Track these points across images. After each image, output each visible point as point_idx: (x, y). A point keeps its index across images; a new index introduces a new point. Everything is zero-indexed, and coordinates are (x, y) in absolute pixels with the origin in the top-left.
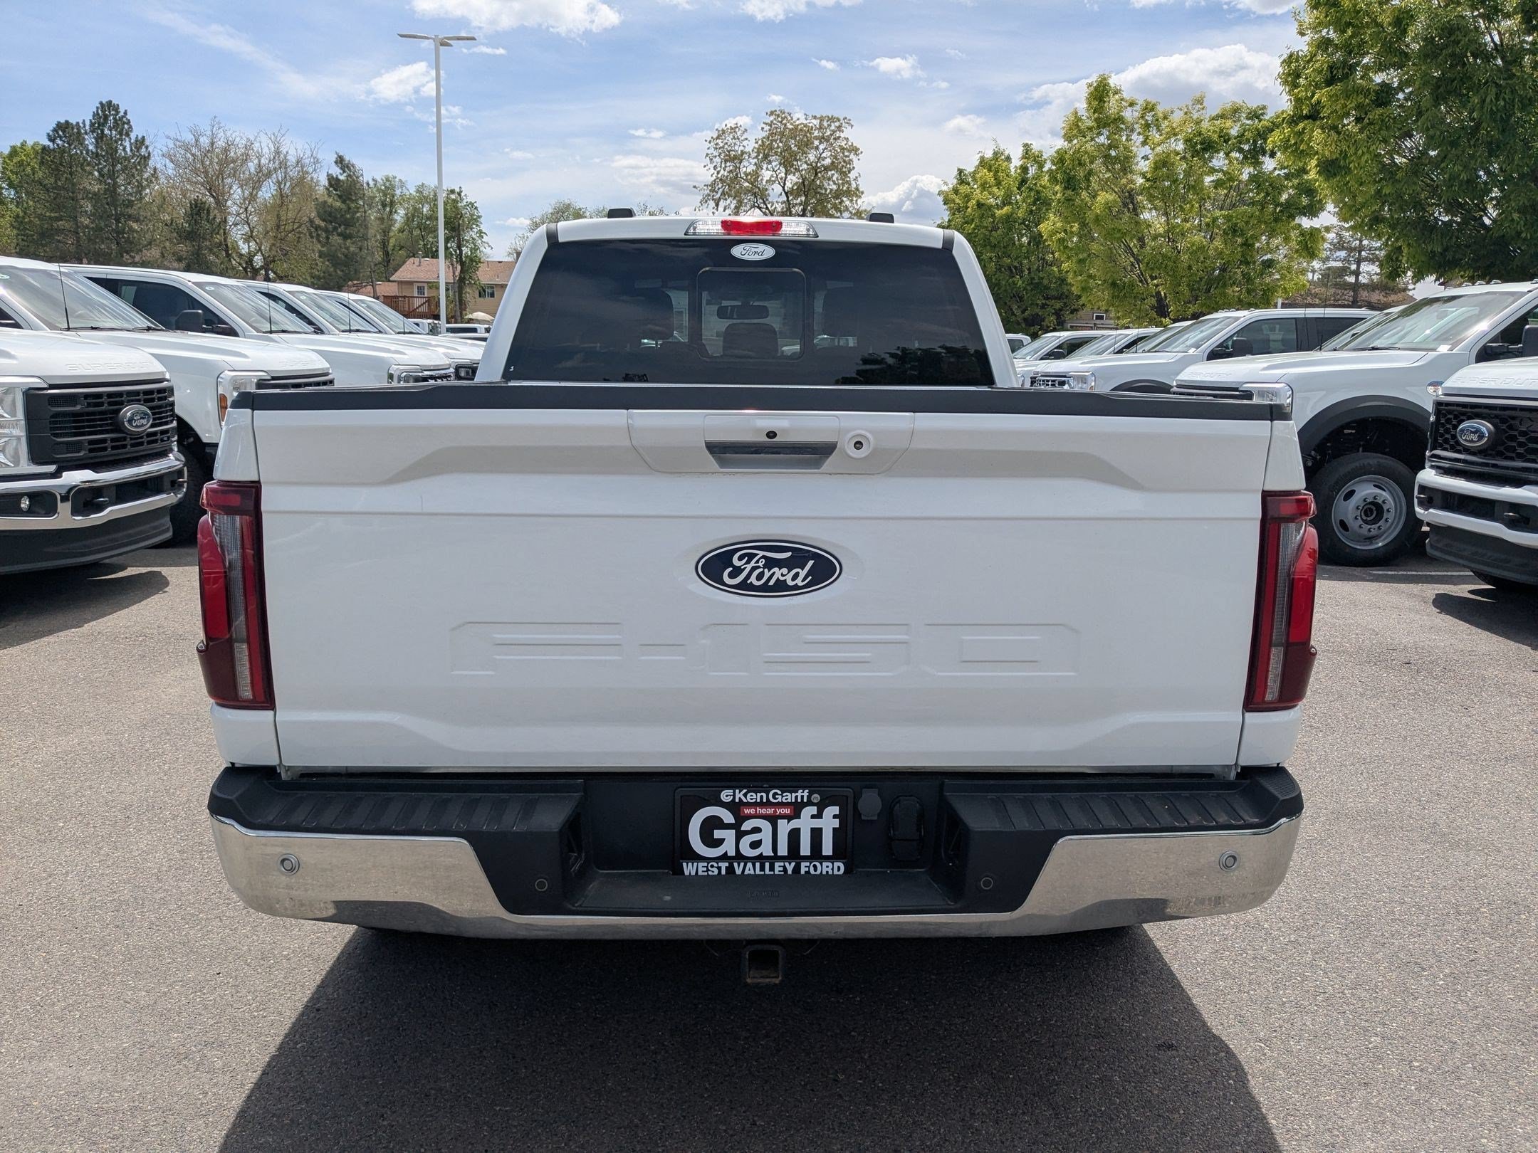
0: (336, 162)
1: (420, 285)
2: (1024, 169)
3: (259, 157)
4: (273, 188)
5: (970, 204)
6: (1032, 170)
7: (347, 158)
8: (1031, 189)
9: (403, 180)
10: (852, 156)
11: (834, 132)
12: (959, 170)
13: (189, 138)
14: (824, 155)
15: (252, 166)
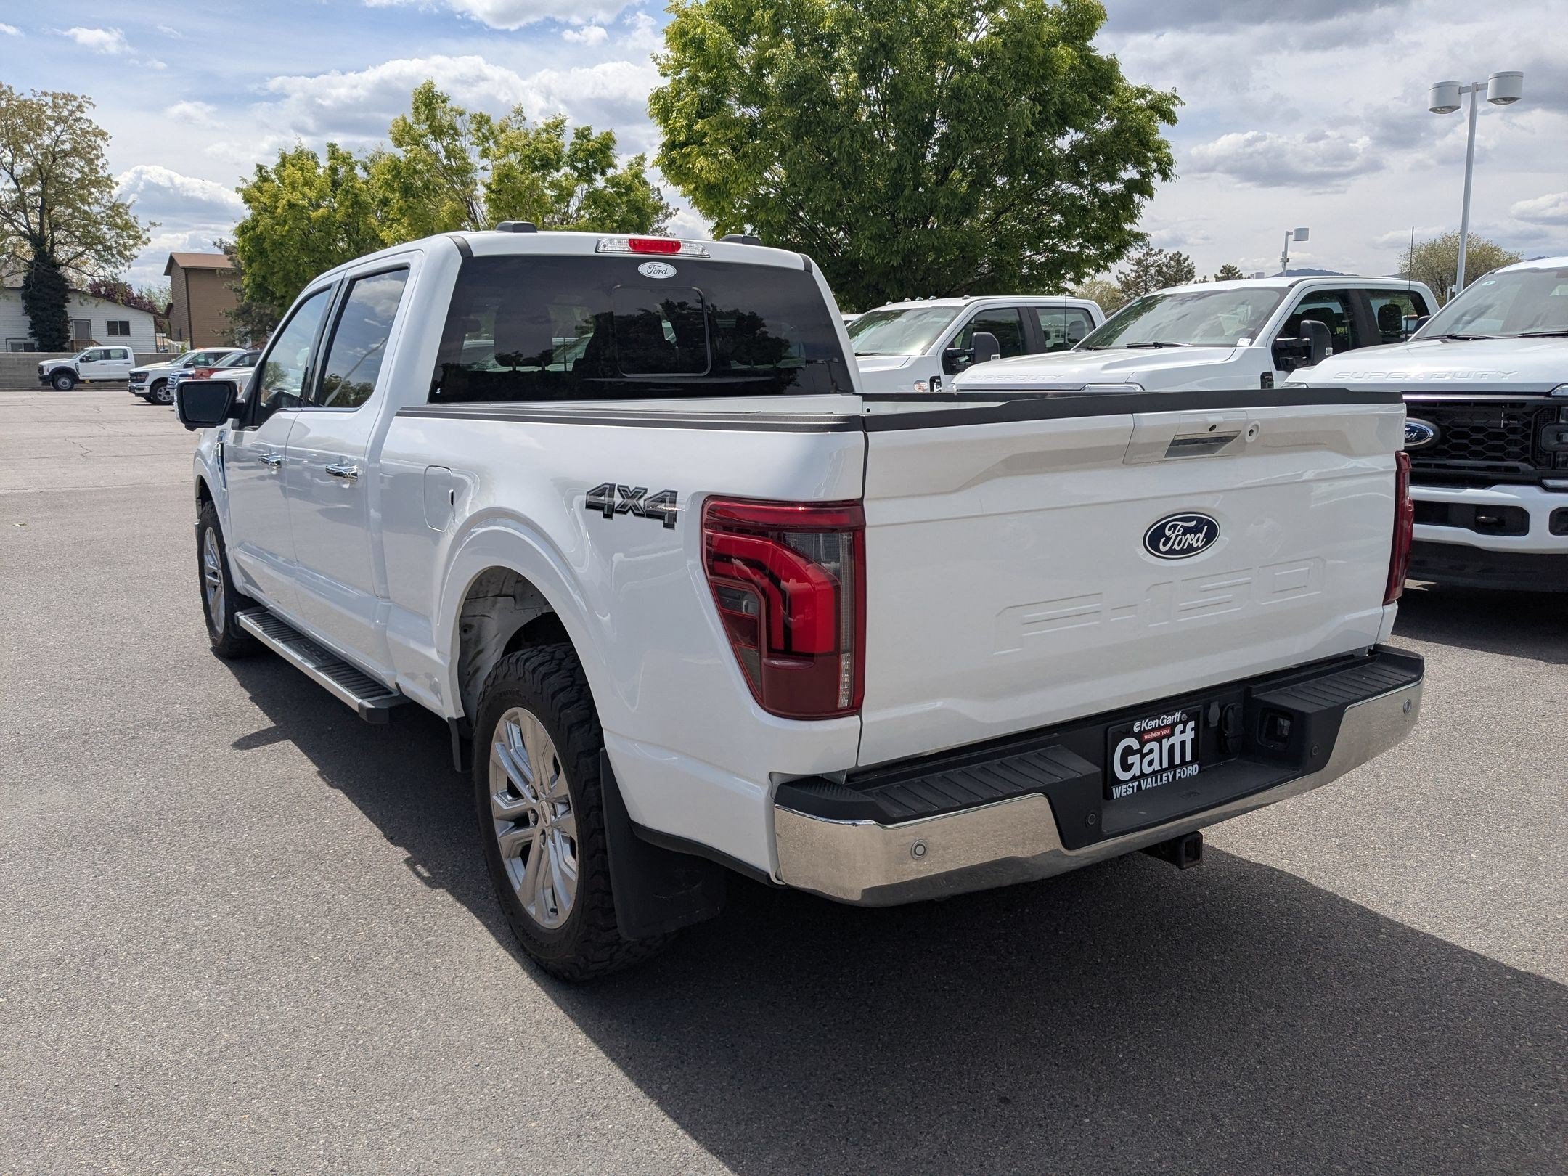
2: (334, 170)
5: (279, 204)
6: (342, 171)
8: (347, 192)
10: (99, 141)
11: (73, 112)
12: (258, 166)
14: (64, 138)
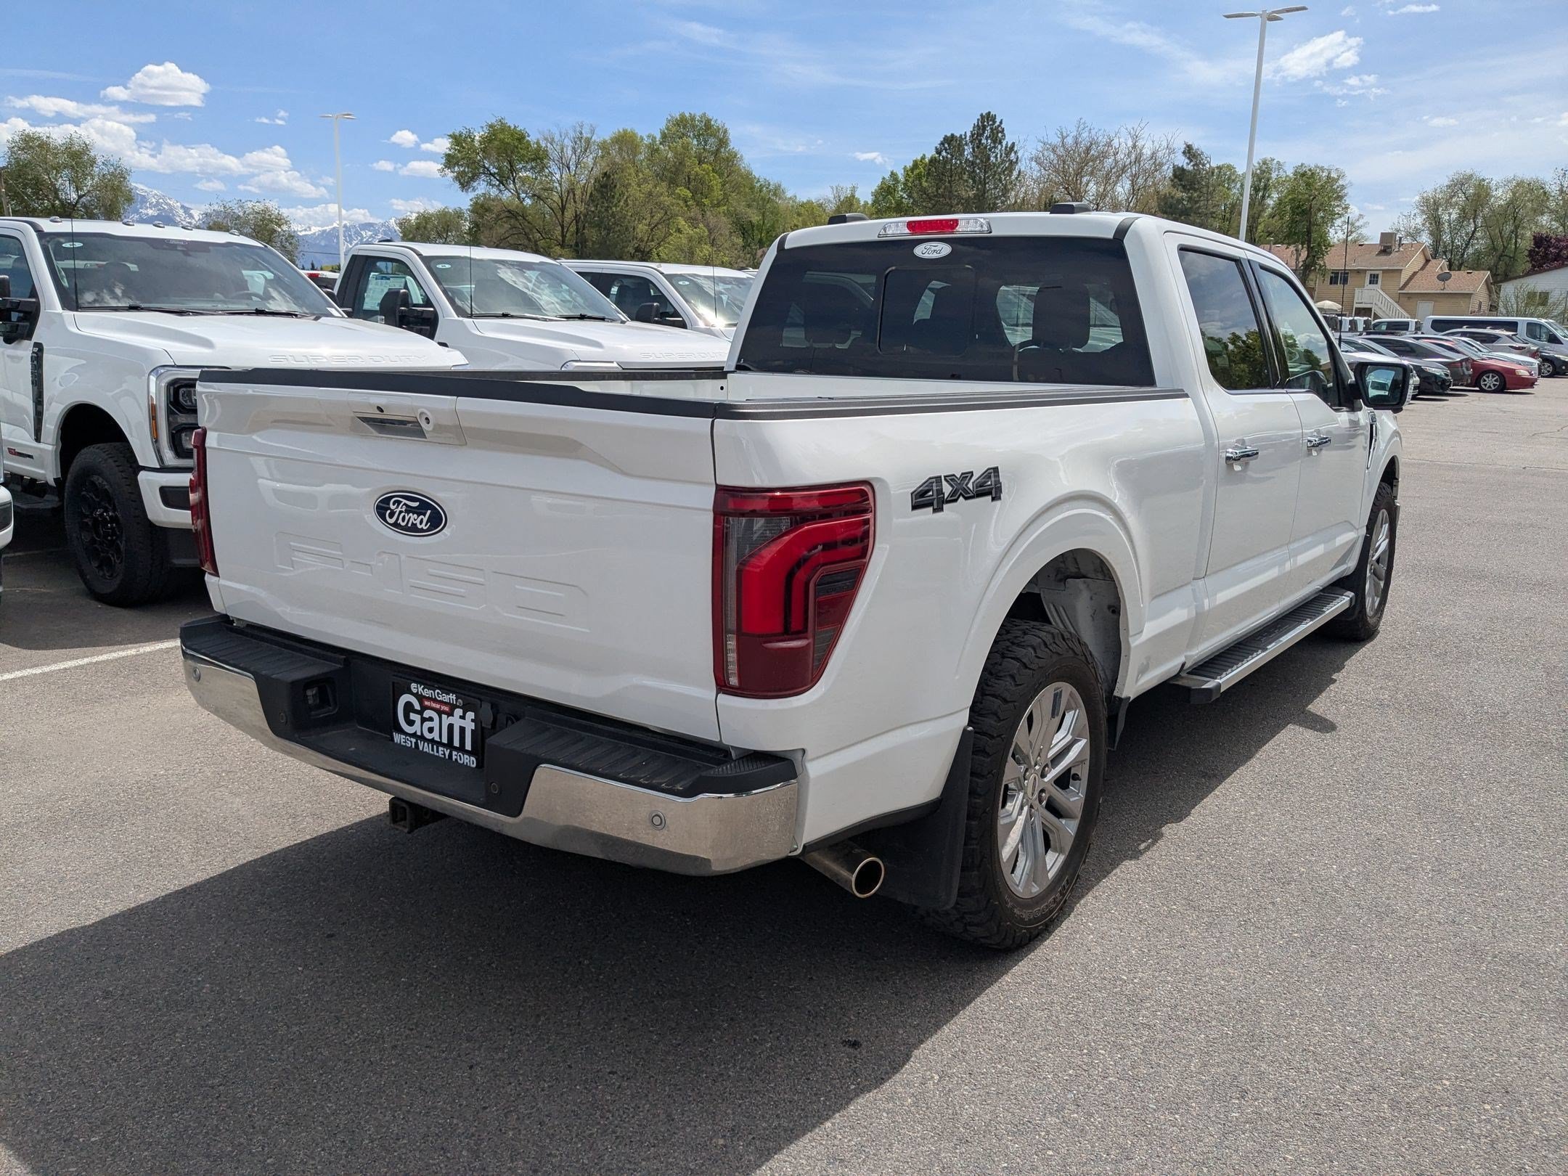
0: (1184, 153)
1: (1373, 272)
3: (1116, 154)
4: (1128, 185)
7: (1195, 147)
9: (1281, 162)
13: (1056, 140)
15: (1109, 162)
